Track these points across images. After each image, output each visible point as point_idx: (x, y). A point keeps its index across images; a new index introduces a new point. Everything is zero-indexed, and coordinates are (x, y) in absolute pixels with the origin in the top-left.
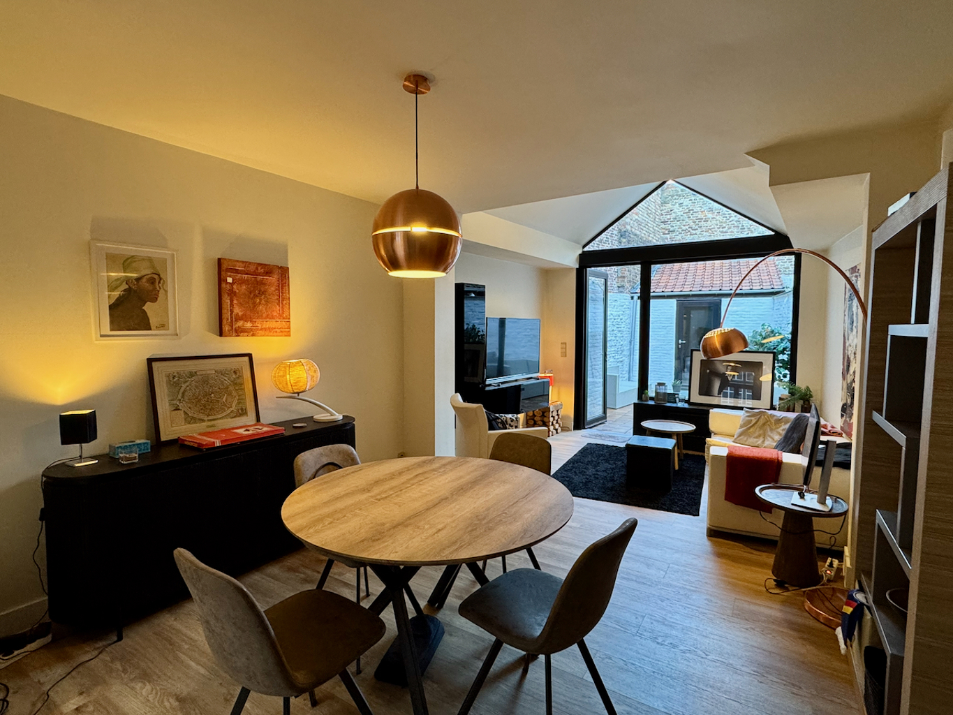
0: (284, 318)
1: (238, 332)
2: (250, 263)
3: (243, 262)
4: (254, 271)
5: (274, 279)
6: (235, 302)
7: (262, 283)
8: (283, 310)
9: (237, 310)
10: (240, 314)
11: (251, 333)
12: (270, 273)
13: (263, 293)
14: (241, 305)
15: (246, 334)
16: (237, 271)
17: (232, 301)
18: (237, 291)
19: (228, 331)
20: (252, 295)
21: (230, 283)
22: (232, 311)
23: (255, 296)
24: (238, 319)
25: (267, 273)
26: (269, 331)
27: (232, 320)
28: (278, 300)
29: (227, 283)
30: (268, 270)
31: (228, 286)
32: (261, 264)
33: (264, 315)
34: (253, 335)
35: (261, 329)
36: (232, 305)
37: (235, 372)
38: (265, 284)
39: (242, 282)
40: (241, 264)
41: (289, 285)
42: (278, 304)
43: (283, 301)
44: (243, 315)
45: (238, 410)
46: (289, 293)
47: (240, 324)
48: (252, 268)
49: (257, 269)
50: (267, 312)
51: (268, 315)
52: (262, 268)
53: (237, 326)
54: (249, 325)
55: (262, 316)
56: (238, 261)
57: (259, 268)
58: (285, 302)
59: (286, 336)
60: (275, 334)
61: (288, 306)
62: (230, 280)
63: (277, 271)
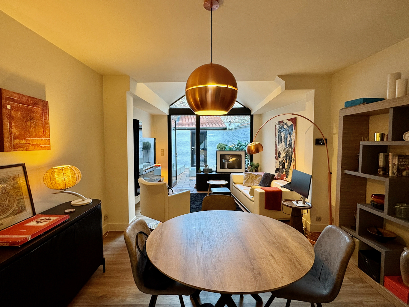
0: (46, 137)
1: (16, 148)
2: (23, 95)
3: (18, 94)
4: (26, 102)
5: (39, 109)
6: (13, 124)
7: (32, 111)
8: (45, 131)
9: (15, 131)
10: (17, 134)
11: (26, 148)
12: (37, 104)
13: (32, 119)
14: (17, 126)
15: (22, 149)
16: (14, 101)
17: (10, 123)
18: (14, 116)
19: (9, 147)
20: (25, 120)
21: (9, 109)
22: (11, 132)
23: (27, 120)
24: (16, 137)
25: (35, 104)
26: (37, 147)
27: (11, 139)
28: (42, 124)
29: (6, 109)
30: (36, 102)
31: (7, 111)
32: (31, 97)
33: (34, 135)
34: (26, 150)
35: (32, 145)
36: (11, 126)
37: (13, 179)
38: (33, 112)
39: (18, 109)
40: (16, 95)
41: (48, 114)
42: (43, 127)
43: (45, 125)
44: (19, 134)
45: (19, 208)
46: (49, 120)
47: (17, 141)
48: (25, 99)
49: (28, 100)
50: (35, 132)
51: (36, 135)
52: (31, 100)
53: (15, 143)
54: (23, 142)
55: (32, 135)
56: (14, 93)
57: (29, 100)
58: (46, 126)
59: (48, 150)
60: (41, 148)
61: (48, 129)
62: (9, 107)
63: (41, 103)
